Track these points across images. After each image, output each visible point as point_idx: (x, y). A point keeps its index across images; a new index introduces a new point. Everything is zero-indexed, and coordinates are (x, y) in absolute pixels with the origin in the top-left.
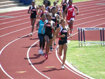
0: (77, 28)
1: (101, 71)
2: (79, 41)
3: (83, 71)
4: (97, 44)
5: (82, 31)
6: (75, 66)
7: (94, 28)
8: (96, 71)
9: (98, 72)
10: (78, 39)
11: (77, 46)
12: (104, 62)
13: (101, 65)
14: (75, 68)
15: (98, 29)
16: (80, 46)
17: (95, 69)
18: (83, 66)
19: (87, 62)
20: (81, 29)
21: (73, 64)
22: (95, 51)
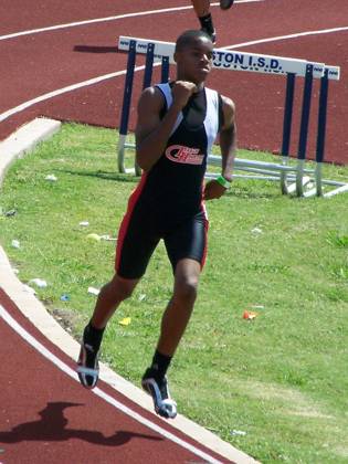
0: (123, 38)
1: (247, 373)
2: (123, 131)
3: (119, 358)
4: (247, 175)
5: (157, 63)
6: (68, 310)
7: (247, 54)
8: (213, 373)
9: (224, 378)
10: (118, 122)
11: (100, 166)
12: (279, 312)
13: (259, 331)
14: (65, 324)
15: (274, 64)
16: (121, 170)
17: (209, 351)
18: (127, 321)
19: (155, 294)
20: (152, 46)
21: (52, 299)
22: (230, 224)
